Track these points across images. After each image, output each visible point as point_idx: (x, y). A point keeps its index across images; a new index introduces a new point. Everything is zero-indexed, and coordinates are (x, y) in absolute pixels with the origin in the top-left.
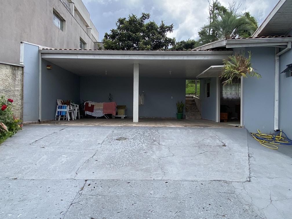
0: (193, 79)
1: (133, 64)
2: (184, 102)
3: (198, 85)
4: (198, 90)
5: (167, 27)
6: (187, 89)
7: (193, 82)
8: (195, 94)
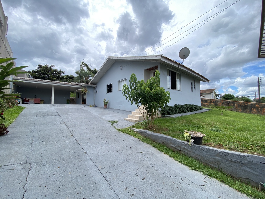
0: (73, 92)
1: (52, 86)
2: (70, 99)
3: (75, 94)
4: (75, 96)
5: (62, 72)
6: (71, 95)
7: (73, 93)
8: (74, 97)
